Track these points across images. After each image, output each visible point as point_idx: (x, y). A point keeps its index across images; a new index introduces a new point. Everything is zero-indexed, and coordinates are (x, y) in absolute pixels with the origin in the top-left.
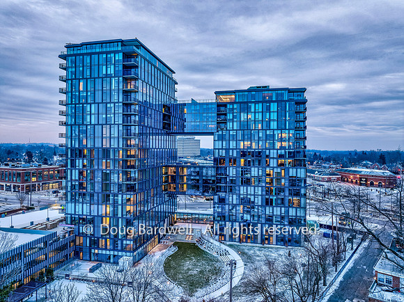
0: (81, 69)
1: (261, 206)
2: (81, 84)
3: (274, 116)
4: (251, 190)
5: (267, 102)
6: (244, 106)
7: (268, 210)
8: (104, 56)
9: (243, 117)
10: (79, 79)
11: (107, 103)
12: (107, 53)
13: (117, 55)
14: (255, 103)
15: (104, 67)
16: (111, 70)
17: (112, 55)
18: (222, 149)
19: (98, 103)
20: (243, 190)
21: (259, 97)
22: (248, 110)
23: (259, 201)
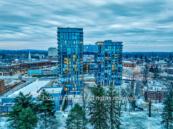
0: (65, 37)
1: (111, 75)
2: (65, 41)
3: (114, 50)
4: (108, 71)
5: (112, 46)
6: (106, 47)
7: (112, 76)
8: (73, 33)
9: (106, 50)
10: (65, 40)
11: (74, 48)
12: (74, 32)
13: (78, 33)
14: (109, 46)
15: (73, 37)
16: (76, 38)
17: (76, 33)
18: (100, 59)
19: (72, 48)
20: (105, 71)
21: (110, 44)
22: (107, 48)
23: (110, 74)
